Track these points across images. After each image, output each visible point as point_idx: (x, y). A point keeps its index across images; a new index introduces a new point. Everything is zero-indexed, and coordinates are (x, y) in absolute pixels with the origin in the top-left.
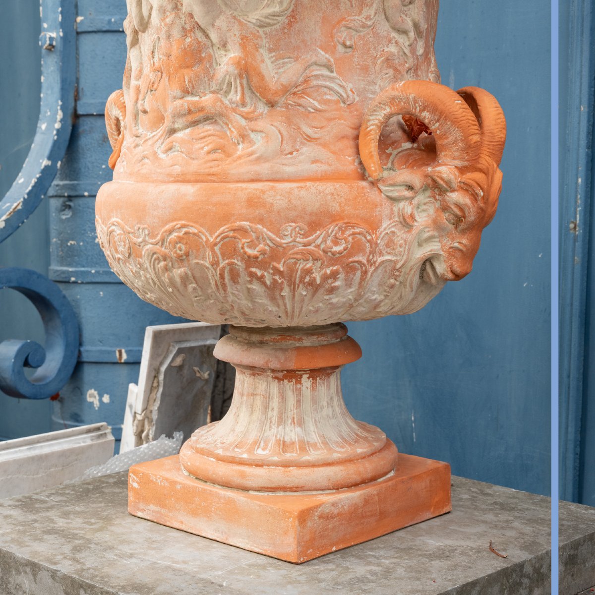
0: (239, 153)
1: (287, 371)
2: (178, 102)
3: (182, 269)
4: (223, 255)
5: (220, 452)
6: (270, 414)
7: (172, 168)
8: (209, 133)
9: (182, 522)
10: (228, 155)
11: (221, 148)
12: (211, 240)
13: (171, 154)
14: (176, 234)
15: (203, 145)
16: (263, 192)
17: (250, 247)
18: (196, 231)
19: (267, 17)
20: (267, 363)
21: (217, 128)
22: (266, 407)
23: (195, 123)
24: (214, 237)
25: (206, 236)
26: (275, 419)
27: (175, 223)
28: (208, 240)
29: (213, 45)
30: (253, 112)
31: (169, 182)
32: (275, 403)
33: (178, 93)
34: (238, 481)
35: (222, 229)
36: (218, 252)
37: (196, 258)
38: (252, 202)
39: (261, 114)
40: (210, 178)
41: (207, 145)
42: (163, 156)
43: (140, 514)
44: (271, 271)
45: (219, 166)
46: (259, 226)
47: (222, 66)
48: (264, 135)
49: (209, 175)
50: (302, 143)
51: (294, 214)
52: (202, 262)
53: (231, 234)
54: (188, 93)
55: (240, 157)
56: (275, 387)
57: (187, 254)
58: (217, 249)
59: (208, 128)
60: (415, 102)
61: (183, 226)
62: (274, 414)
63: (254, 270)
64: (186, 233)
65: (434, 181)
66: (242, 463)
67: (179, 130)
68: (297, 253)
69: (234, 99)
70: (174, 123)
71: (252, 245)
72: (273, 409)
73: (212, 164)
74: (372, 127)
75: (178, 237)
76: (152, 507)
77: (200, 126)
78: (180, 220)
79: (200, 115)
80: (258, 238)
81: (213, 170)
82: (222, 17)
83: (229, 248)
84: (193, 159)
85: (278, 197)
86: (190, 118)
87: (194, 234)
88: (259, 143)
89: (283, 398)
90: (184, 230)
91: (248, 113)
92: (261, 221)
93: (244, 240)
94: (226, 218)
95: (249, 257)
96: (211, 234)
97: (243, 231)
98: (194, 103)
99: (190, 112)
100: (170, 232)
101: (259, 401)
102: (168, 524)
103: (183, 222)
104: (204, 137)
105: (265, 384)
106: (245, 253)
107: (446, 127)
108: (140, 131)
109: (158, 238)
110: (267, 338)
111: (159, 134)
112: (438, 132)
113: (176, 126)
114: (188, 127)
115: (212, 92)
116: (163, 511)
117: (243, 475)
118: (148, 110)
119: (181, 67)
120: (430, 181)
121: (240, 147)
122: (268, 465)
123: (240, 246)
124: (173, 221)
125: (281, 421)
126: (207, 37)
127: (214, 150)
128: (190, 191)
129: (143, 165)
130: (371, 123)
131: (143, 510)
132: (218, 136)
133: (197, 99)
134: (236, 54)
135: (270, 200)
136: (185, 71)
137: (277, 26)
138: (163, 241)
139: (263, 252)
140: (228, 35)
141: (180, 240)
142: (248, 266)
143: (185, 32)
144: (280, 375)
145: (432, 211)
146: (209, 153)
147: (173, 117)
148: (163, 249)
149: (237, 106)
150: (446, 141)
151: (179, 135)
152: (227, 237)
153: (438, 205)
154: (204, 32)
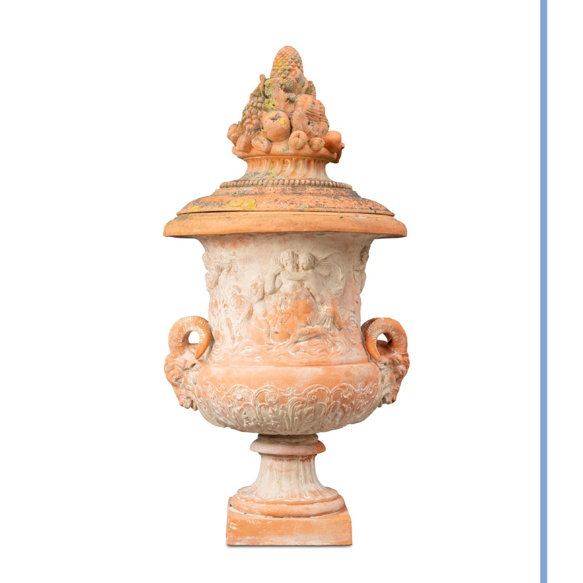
0: (332, 352)
1: (308, 456)
2: (303, 329)
3: (311, 407)
4: (334, 399)
5: (287, 500)
6: (300, 479)
7: (302, 360)
8: (318, 343)
9: (272, 541)
10: (329, 353)
11: (325, 350)
12: (330, 392)
13: (298, 353)
14: (313, 391)
15: (316, 348)
16: (350, 369)
17: (345, 394)
18: (324, 389)
19: (338, 291)
20: (306, 452)
21: (321, 340)
22: (298, 476)
23: (310, 338)
24: (332, 391)
25: (328, 391)
26: (303, 481)
27: (313, 386)
28: (329, 392)
29: (316, 302)
30: (334, 333)
31: (301, 366)
32: (302, 473)
33: (304, 324)
34: (306, 512)
35: (336, 387)
36: (332, 398)
37: (321, 401)
38: (347, 374)
39: (337, 334)
40: (323, 364)
41: (318, 348)
42: (294, 354)
43: (238, 544)
44: (349, 405)
45: (326, 358)
46: (350, 385)
47: (322, 312)
48: (340, 343)
49: (323, 362)
50: (352, 346)
51: (361, 378)
52: (323, 403)
53: (339, 389)
54: (308, 324)
55: (333, 354)
56: (301, 465)
57: (317, 400)
58: (332, 396)
59: (316, 340)
60: (391, 327)
61: (318, 387)
62: (302, 479)
63: (344, 405)
64: (319, 390)
65: (393, 360)
66: (303, 504)
67: (301, 341)
68: (360, 396)
69: (326, 327)
70: (299, 338)
71: (346, 394)
72: (301, 476)
73: (322, 357)
74: (374, 338)
75: (315, 392)
76: (248, 538)
77: (313, 340)
78: (317, 384)
79: (314, 335)
80: (349, 390)
81: (324, 360)
82: (323, 291)
83: (337, 395)
84: (313, 355)
85: (355, 371)
86: (309, 336)
87: (323, 390)
88: (340, 348)
89: (305, 470)
90: (318, 388)
91: (333, 334)
92: (351, 382)
93: (344, 392)
94: (337, 382)
95: (344, 399)
96: (330, 389)
97: (344, 387)
98: (311, 329)
99: (309, 333)
100: (310, 390)
101: (293, 474)
102: (261, 544)
103: (318, 385)
104: (316, 345)
105: (296, 464)
106: (343, 397)
107: (401, 338)
108: (272, 342)
109: (303, 393)
110: (300, 440)
111: (288, 343)
112: (396, 340)
113: (300, 340)
114: (307, 340)
115: (317, 324)
116: (257, 538)
117: (308, 509)
118: (279, 332)
119: (304, 313)
120: (391, 361)
121: (332, 349)
122: (316, 503)
123: (342, 394)
124: (311, 385)
125: (306, 482)
126: (314, 299)
127: (322, 351)
128: (319, 370)
129: (280, 358)
130: (374, 336)
131: (240, 541)
132: (322, 344)
133: (311, 327)
134: (330, 307)
135: (353, 373)
136: (307, 314)
137: (340, 295)
138: (305, 394)
139: (350, 397)
140: (326, 298)
141: (315, 393)
142: (342, 403)
143: (307, 297)
144: (304, 458)
145: (389, 374)
146: (320, 352)
147: (299, 336)
148: (304, 398)
149: (328, 330)
150: (399, 344)
151: (301, 344)
152: (338, 390)
153: (392, 371)
154: (313, 297)
